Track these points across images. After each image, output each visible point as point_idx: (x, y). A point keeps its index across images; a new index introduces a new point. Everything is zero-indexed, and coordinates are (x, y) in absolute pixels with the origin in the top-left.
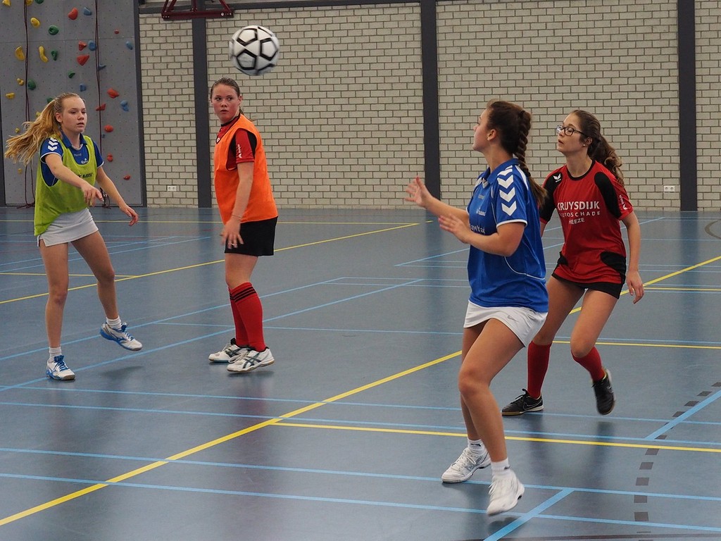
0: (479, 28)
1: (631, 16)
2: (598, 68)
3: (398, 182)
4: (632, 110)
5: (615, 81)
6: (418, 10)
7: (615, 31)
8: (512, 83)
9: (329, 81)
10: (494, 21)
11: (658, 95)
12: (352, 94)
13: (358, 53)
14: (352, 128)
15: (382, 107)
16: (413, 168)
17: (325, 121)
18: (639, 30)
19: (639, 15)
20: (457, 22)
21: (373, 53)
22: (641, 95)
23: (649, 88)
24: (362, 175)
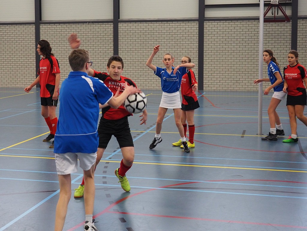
0: (53, 33)
1: (99, 30)
2: (89, 45)
3: (28, 79)
4: (99, 58)
5: (94, 50)
6: (34, 27)
7: (95, 34)
8: (63, 50)
9: (6, 48)
10: (58, 31)
11: (107, 54)
12: (14, 52)
13: (15, 40)
14: (13, 62)
15: (23, 56)
16: (32, 75)
17: (5, 60)
18: (102, 34)
19: (102, 30)
20: (46, 31)
21: (20, 40)
22: (102, 54)
23: (105, 52)
24: (17, 77)
